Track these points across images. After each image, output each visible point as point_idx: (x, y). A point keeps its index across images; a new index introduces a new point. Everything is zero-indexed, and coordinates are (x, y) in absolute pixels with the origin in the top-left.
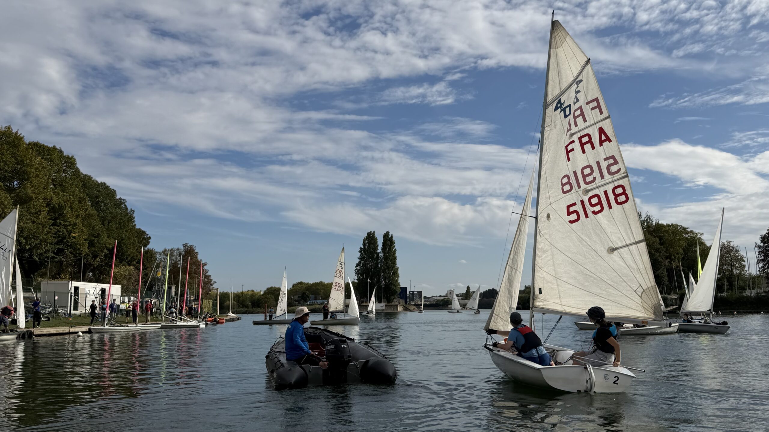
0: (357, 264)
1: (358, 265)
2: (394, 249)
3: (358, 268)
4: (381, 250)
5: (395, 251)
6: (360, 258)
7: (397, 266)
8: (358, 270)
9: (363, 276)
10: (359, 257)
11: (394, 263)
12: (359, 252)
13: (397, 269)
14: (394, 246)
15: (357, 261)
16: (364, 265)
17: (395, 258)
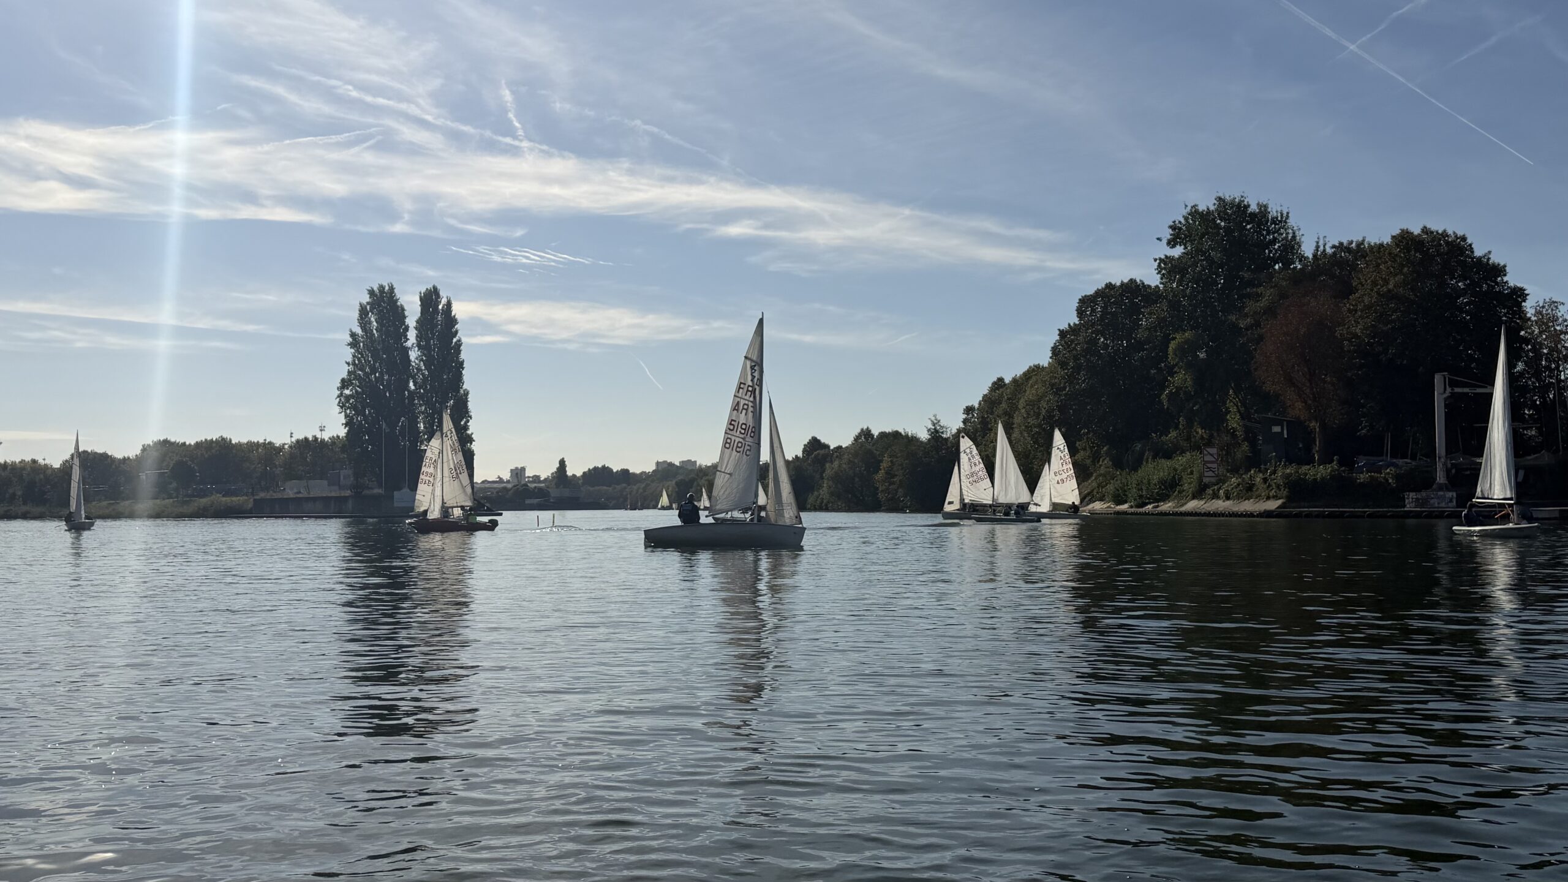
0: (343, 380)
1: (345, 384)
2: (455, 340)
3: (347, 392)
4: (415, 341)
5: (459, 344)
6: (354, 364)
7: (465, 387)
8: (348, 398)
9: (364, 415)
10: (350, 359)
11: (458, 378)
12: (352, 345)
13: (467, 393)
14: (457, 332)
15: (343, 372)
16: (364, 382)
17: (461, 365)
